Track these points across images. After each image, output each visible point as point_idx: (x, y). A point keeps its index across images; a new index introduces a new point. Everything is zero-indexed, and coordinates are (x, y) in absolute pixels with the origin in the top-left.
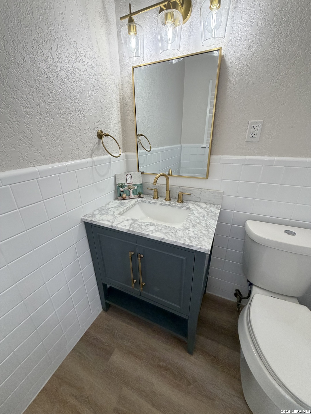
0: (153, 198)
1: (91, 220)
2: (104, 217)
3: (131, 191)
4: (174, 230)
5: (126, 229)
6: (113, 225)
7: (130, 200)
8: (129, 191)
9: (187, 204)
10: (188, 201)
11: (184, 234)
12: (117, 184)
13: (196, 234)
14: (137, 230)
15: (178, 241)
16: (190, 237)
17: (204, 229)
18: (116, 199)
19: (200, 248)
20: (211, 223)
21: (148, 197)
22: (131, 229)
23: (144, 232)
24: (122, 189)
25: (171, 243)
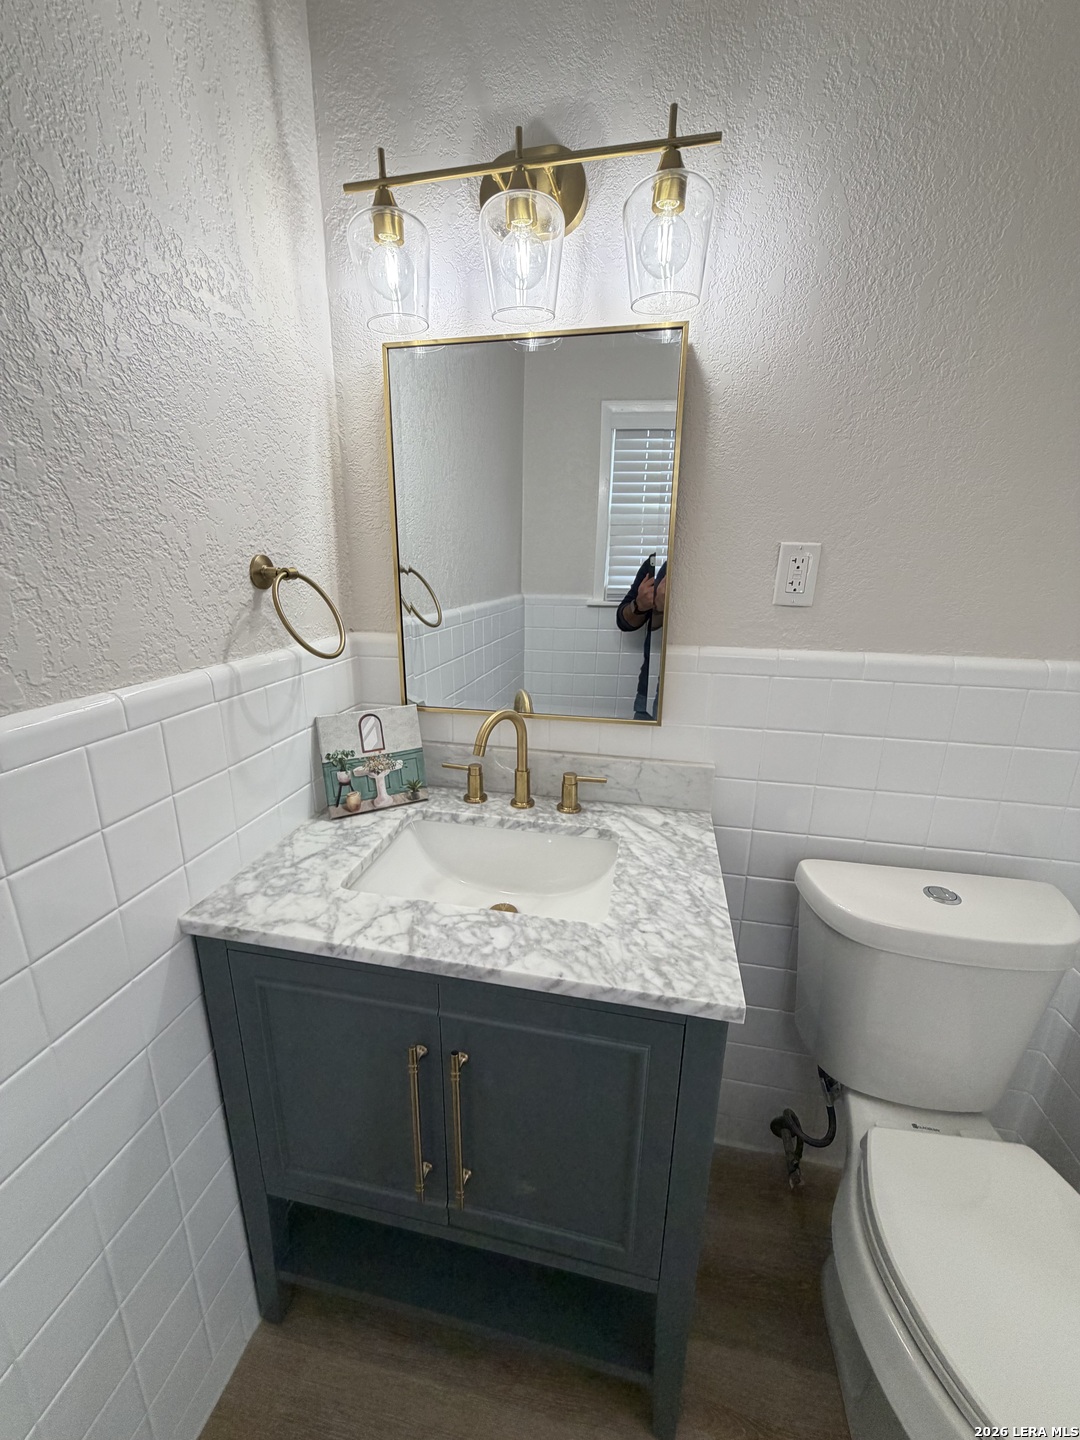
0: (467, 798)
1: (228, 929)
2: (286, 906)
3: (381, 779)
4: (589, 936)
5: (398, 952)
6: (336, 942)
7: (379, 813)
8: (374, 780)
9: (596, 818)
10: (593, 802)
11: (630, 951)
12: (324, 755)
13: (673, 946)
14: (443, 955)
15: (621, 986)
16: (657, 960)
17: (689, 917)
18: (321, 812)
19: (708, 1006)
20: (705, 888)
21: (447, 796)
22: (419, 954)
23: (474, 961)
24: (343, 776)
25: (591, 995)
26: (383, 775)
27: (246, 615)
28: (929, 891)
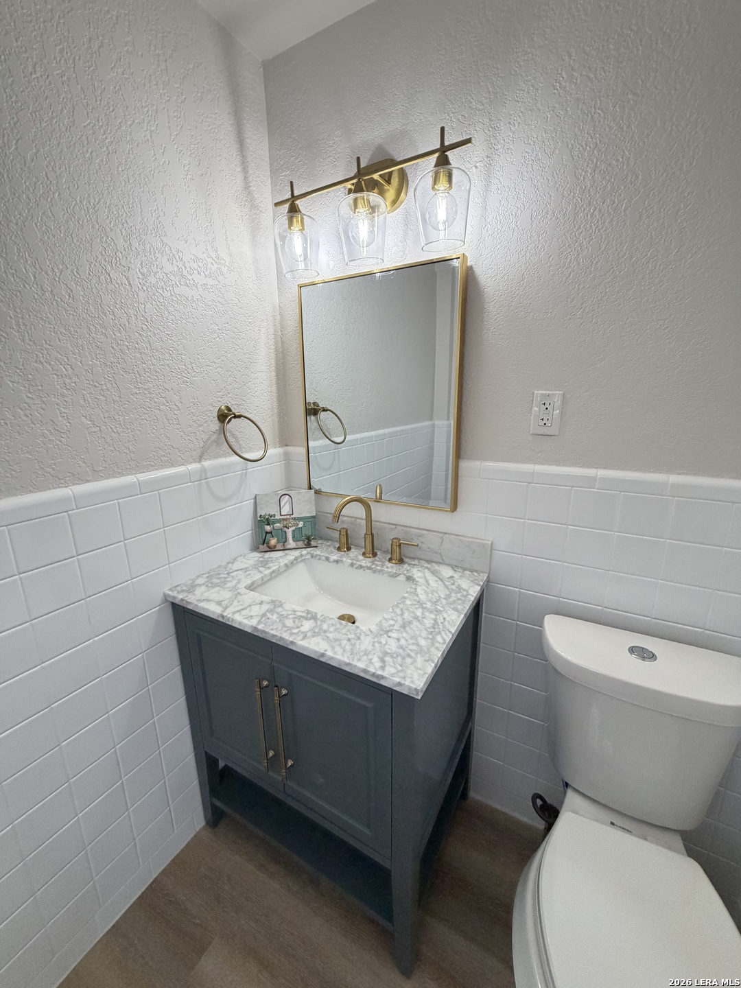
0: (339, 549)
1: (182, 600)
2: (214, 594)
3: (289, 532)
4: (356, 634)
5: (251, 624)
6: (225, 614)
7: (286, 552)
8: (285, 532)
9: (409, 568)
10: (413, 559)
11: (373, 646)
12: (259, 515)
13: (401, 647)
14: (272, 629)
15: (355, 663)
16: (386, 653)
17: (424, 634)
18: (255, 548)
19: (399, 684)
20: (448, 619)
21: (329, 546)
22: (260, 627)
23: (286, 636)
24: (268, 528)
25: (339, 665)
26: (291, 529)
27: (215, 437)
28: (632, 650)
